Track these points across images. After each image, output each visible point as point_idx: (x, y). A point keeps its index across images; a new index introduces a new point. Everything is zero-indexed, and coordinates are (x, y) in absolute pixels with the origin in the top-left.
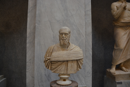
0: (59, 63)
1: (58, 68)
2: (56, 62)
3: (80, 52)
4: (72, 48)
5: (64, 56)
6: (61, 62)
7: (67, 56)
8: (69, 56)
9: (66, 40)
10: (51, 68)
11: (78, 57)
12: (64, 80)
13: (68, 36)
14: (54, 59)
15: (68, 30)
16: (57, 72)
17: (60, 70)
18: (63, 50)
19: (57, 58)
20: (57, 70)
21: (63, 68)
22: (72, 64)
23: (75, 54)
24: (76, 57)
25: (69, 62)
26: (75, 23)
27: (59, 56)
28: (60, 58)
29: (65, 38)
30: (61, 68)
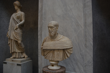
0: (48, 51)
1: (48, 55)
2: (46, 50)
3: (66, 42)
4: (60, 39)
5: (50, 46)
6: (50, 51)
7: (53, 46)
8: (55, 45)
9: (52, 32)
10: (44, 55)
11: (64, 47)
12: (53, 66)
13: (54, 28)
14: (44, 47)
15: (53, 24)
16: (47, 58)
17: (49, 57)
18: (52, 41)
19: (46, 47)
20: (47, 56)
21: (51, 56)
22: (58, 52)
23: (61, 44)
24: (62, 46)
25: (55, 50)
26: (74, 15)
27: (47, 45)
28: (48, 47)
29: (51, 31)
30: (49, 55)
